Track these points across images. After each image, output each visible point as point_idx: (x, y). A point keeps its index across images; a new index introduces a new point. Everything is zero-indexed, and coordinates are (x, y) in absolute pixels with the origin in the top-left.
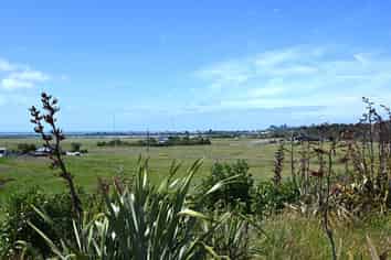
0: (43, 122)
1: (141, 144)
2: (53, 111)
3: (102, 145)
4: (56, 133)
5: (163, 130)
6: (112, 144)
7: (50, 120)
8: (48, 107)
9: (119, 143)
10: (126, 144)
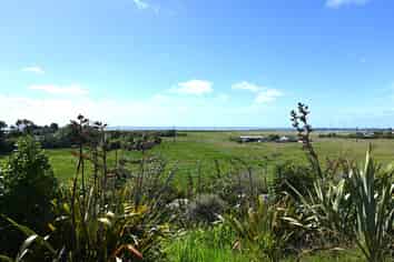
0: (298, 120)
1: (351, 137)
2: (305, 114)
3: (321, 136)
4: (308, 127)
5: (369, 127)
6: (329, 136)
7: (303, 119)
8: (302, 111)
9: (334, 135)
10: (340, 137)
